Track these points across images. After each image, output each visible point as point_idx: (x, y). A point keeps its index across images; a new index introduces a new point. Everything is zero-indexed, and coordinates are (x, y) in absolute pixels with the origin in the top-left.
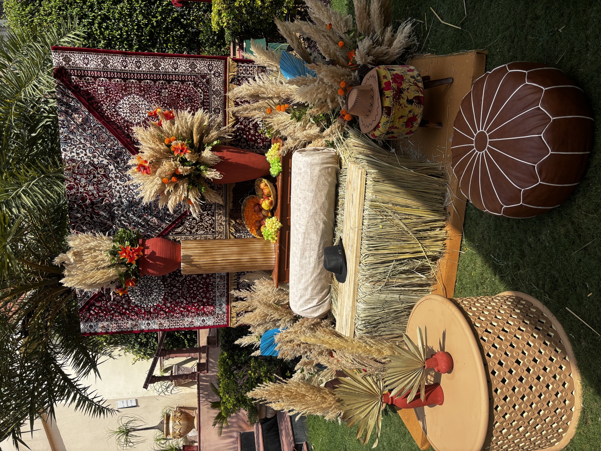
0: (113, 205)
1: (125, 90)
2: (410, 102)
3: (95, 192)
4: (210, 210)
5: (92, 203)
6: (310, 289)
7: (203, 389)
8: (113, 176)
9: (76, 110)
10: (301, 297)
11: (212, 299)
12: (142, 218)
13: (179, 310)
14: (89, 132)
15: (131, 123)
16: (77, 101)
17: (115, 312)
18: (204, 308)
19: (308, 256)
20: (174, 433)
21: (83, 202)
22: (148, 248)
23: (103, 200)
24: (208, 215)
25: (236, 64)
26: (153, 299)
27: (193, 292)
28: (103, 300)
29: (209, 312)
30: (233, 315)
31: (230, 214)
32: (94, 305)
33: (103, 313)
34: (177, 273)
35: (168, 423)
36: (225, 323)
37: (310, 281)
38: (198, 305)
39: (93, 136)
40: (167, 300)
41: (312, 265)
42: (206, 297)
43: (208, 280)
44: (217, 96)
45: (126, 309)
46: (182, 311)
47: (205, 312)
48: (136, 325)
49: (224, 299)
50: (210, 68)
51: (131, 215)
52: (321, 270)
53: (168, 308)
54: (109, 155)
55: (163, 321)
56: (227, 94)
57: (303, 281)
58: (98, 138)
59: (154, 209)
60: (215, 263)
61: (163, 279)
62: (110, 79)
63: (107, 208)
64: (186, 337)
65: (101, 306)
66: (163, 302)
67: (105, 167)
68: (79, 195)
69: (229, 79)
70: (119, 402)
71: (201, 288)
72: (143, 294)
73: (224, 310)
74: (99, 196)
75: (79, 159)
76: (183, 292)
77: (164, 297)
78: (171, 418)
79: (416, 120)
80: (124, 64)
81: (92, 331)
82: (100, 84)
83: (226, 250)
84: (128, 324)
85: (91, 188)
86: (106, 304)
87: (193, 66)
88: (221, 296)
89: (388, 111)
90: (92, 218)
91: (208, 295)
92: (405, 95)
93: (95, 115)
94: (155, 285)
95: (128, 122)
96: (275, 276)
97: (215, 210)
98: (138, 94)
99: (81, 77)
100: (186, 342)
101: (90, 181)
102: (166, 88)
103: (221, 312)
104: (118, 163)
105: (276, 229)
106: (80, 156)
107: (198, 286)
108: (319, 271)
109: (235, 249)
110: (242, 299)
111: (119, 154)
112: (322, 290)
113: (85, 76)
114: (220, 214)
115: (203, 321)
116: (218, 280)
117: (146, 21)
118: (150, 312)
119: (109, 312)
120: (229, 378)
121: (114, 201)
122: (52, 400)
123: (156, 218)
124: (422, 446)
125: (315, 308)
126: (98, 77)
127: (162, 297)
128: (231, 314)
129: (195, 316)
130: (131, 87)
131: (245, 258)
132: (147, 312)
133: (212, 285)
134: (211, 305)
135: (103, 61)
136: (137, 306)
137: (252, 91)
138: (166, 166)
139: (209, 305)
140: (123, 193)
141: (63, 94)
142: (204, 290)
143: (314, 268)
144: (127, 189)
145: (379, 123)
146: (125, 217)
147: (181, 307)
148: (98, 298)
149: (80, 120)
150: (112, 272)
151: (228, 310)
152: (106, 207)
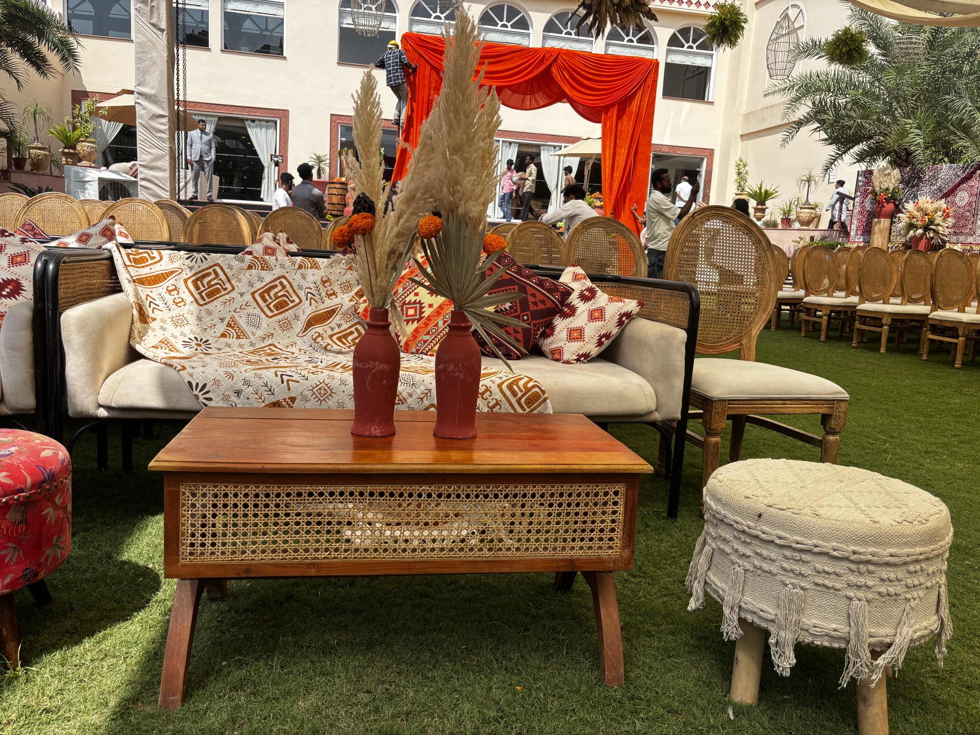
1: (971, 195)
3: (925, 179)
8: (932, 188)
9: (964, 172)
11: (864, 234)
13: (861, 218)
14: (953, 178)
16: (968, 172)
17: (866, 187)
20: (801, 213)
21: (921, 173)
22: (887, 204)
26: (869, 205)
27: (868, 225)
33: (867, 181)
34: (875, 217)
35: (808, 208)
36: (850, 241)
44: (965, 239)
45: (866, 192)
51: (911, 195)
53: (863, 212)
54: (941, 186)
55: (857, 209)
58: (950, 182)
63: (917, 184)
67: (936, 184)
72: (872, 200)
74: (923, 181)
75: (941, 172)
76: (869, 220)
77: (868, 211)
78: (812, 211)
84: (859, 193)
85: (927, 177)
86: (871, 183)
88: (864, 239)
90: (913, 177)
93: (961, 180)
95: (956, 196)
101: (930, 177)
102: (970, 214)
103: (856, 238)
104: (937, 190)
115: (853, 230)
118: (862, 203)
119: (866, 184)
129: (856, 226)
130: (972, 198)
134: (860, 234)
140: (923, 192)
144: (925, 194)
149: (959, 174)
150: (877, 189)
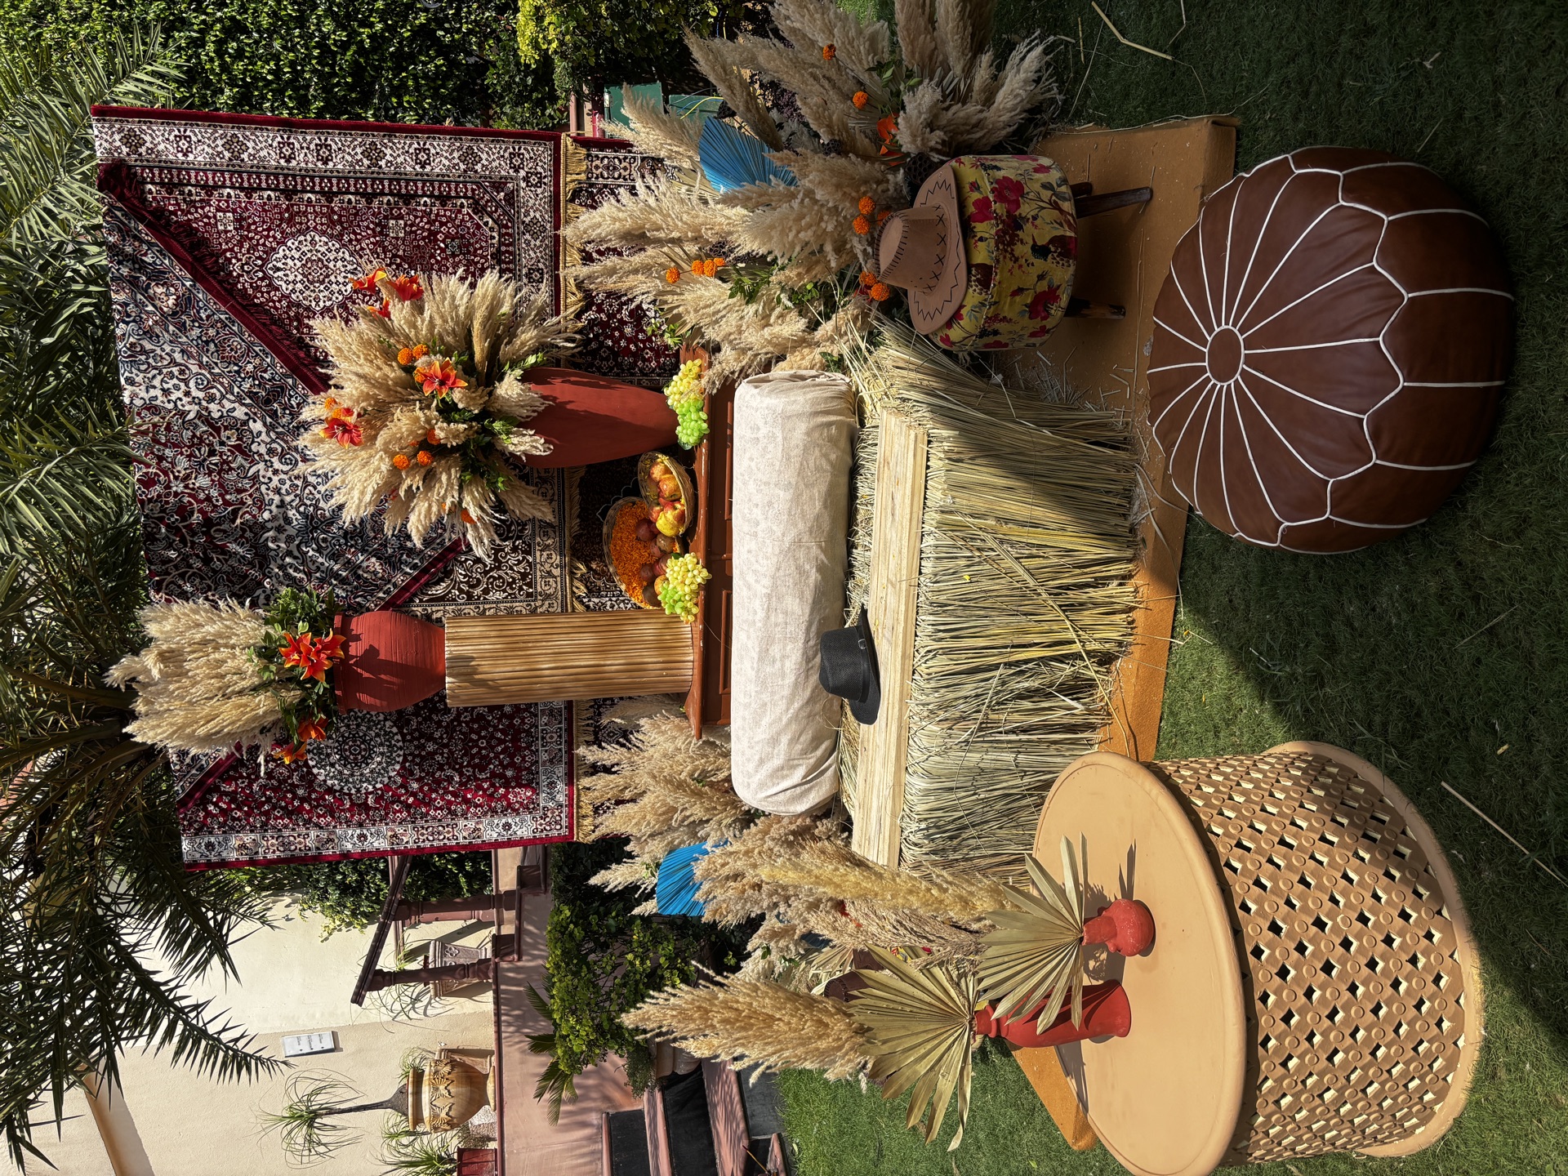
0: (263, 527)
1: (291, 222)
2: (1041, 251)
3: (214, 493)
4: (519, 538)
5: (208, 522)
6: (785, 740)
7: (508, 1002)
8: (263, 450)
9: (158, 276)
10: (762, 762)
11: (528, 769)
12: (342, 560)
13: (443, 799)
14: (196, 332)
15: (308, 309)
16: (160, 252)
17: (274, 808)
18: (507, 793)
19: (778, 656)
20: (435, 1116)
21: (184, 519)
22: (357, 638)
23: (235, 513)
24: (515, 549)
25: (584, 151)
26: (372, 772)
27: (479, 752)
28: (242, 777)
29: (521, 804)
30: (583, 812)
31: (572, 548)
32: (217, 789)
33: (240, 810)
34: (436, 703)
35: (417, 1093)
36: (564, 832)
37: (785, 720)
38: (492, 785)
39: (207, 343)
40: (411, 773)
41: (790, 679)
42: (512, 765)
43: (517, 721)
44: (535, 236)
45: (303, 800)
46: (450, 803)
47: (509, 805)
48: (330, 840)
49: (561, 770)
50: (517, 162)
51: (311, 553)
52: (813, 691)
53: (414, 794)
54: (251, 395)
55: (400, 830)
56: (561, 232)
57: (766, 721)
58: (220, 348)
59: (372, 534)
60: (534, 676)
61: (399, 719)
62: (249, 191)
63: (248, 534)
64: (461, 868)
65: (235, 792)
66: (399, 780)
67: (240, 427)
68: (171, 499)
69: (566, 190)
70: (288, 1040)
71: (501, 741)
72: (346, 759)
73: (561, 798)
74: (227, 503)
75: (170, 406)
76: (451, 752)
77: (403, 767)
78: (426, 1078)
79: (1056, 298)
80: (287, 151)
81: (214, 859)
82: (223, 205)
83: (564, 642)
84: (308, 839)
85: (203, 481)
86: (250, 786)
87: (469, 157)
88: (551, 761)
89: (983, 275)
90: (207, 561)
91: (518, 760)
92: (1028, 233)
93: (209, 289)
94: (378, 735)
95: (299, 305)
96: (693, 707)
97: (533, 536)
98: (324, 233)
99: (170, 187)
100: (463, 880)
101: (201, 464)
102: (400, 217)
103: (551, 804)
104: (274, 415)
105: (694, 587)
106: (173, 397)
107: (492, 737)
108: (808, 693)
109: (588, 639)
110: (607, 770)
111: (278, 391)
112: (816, 742)
113: (181, 184)
114: (547, 547)
115: (507, 826)
116: (545, 719)
117: (342, 36)
118: (365, 807)
119: (258, 808)
120: (576, 974)
121: (266, 515)
122: (112, 1038)
123: (378, 558)
124: (1077, 1140)
125: (798, 790)
126: (216, 187)
127: (397, 767)
128: (579, 807)
129: (485, 814)
130: (305, 213)
131: (614, 663)
132: (359, 805)
133: (528, 733)
134: (527, 786)
135: (228, 145)
136: (330, 790)
137: (628, 224)
138: (403, 422)
139: (520, 786)
140: (288, 494)
141: (125, 232)
142: (507, 748)
143: (796, 685)
144: (299, 483)
145: (961, 307)
146: (295, 558)
147: (447, 792)
148: (227, 772)
149: (171, 302)
150: (263, 703)
151: (570, 797)
152: (244, 531)
